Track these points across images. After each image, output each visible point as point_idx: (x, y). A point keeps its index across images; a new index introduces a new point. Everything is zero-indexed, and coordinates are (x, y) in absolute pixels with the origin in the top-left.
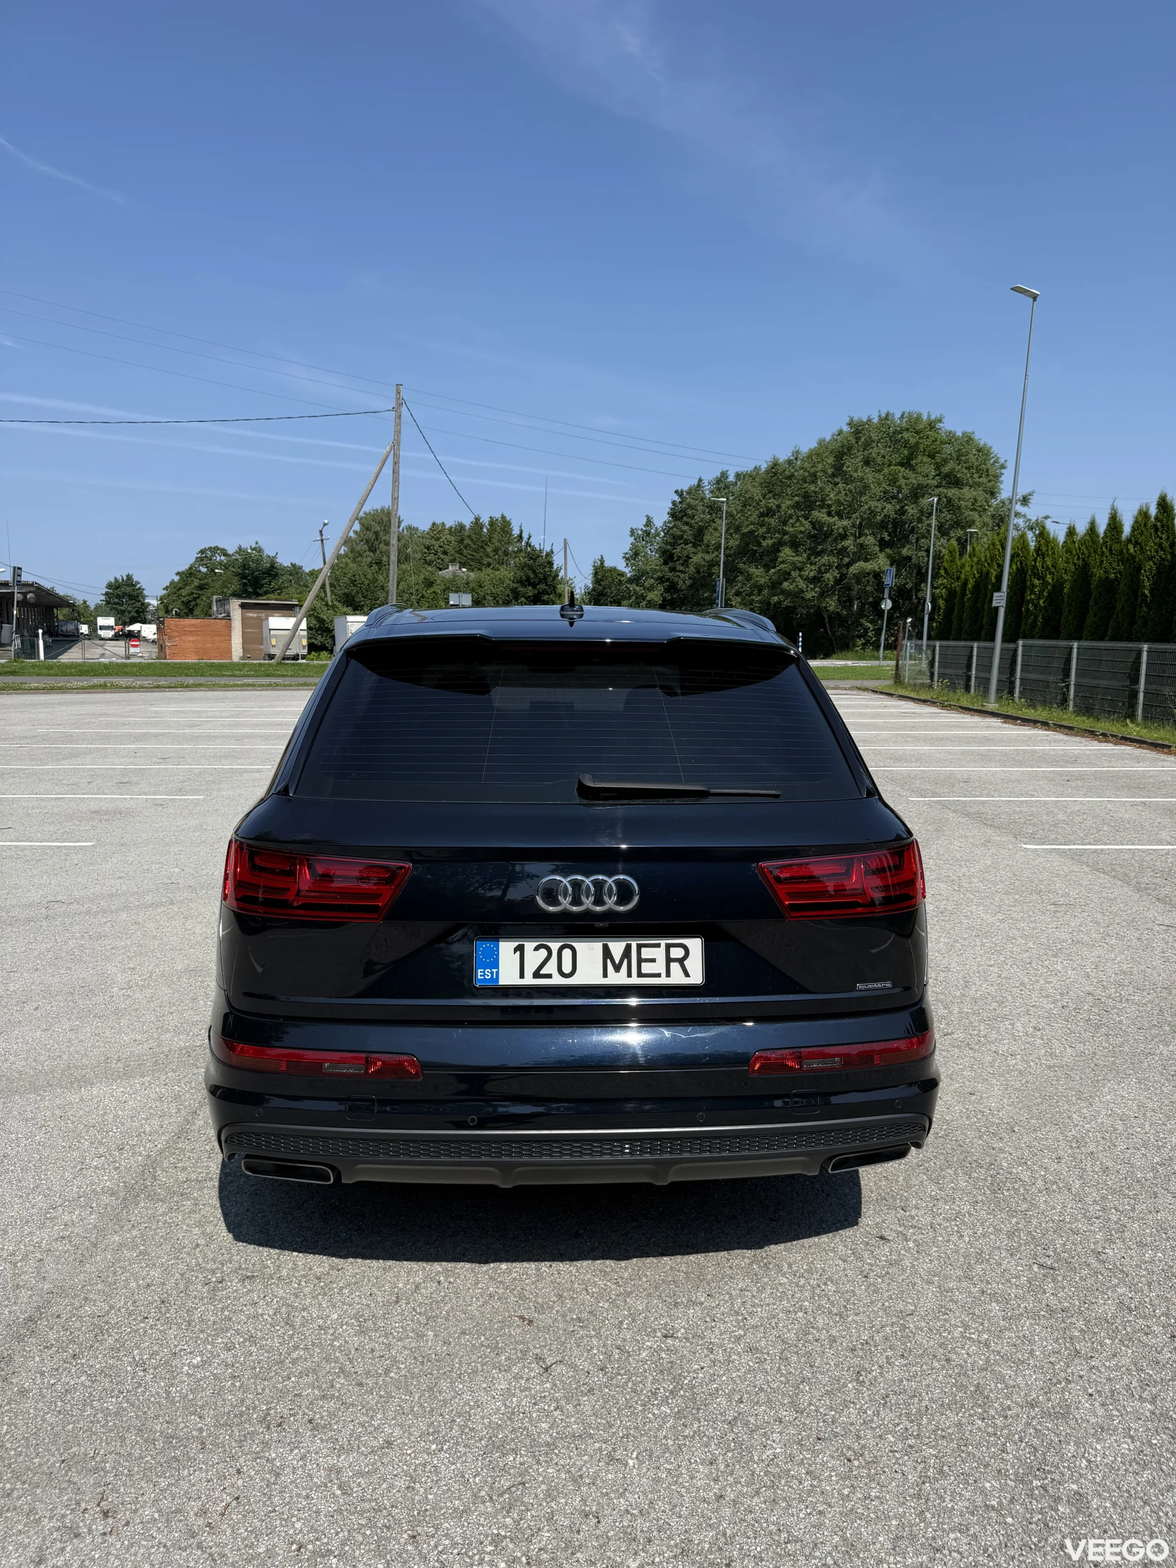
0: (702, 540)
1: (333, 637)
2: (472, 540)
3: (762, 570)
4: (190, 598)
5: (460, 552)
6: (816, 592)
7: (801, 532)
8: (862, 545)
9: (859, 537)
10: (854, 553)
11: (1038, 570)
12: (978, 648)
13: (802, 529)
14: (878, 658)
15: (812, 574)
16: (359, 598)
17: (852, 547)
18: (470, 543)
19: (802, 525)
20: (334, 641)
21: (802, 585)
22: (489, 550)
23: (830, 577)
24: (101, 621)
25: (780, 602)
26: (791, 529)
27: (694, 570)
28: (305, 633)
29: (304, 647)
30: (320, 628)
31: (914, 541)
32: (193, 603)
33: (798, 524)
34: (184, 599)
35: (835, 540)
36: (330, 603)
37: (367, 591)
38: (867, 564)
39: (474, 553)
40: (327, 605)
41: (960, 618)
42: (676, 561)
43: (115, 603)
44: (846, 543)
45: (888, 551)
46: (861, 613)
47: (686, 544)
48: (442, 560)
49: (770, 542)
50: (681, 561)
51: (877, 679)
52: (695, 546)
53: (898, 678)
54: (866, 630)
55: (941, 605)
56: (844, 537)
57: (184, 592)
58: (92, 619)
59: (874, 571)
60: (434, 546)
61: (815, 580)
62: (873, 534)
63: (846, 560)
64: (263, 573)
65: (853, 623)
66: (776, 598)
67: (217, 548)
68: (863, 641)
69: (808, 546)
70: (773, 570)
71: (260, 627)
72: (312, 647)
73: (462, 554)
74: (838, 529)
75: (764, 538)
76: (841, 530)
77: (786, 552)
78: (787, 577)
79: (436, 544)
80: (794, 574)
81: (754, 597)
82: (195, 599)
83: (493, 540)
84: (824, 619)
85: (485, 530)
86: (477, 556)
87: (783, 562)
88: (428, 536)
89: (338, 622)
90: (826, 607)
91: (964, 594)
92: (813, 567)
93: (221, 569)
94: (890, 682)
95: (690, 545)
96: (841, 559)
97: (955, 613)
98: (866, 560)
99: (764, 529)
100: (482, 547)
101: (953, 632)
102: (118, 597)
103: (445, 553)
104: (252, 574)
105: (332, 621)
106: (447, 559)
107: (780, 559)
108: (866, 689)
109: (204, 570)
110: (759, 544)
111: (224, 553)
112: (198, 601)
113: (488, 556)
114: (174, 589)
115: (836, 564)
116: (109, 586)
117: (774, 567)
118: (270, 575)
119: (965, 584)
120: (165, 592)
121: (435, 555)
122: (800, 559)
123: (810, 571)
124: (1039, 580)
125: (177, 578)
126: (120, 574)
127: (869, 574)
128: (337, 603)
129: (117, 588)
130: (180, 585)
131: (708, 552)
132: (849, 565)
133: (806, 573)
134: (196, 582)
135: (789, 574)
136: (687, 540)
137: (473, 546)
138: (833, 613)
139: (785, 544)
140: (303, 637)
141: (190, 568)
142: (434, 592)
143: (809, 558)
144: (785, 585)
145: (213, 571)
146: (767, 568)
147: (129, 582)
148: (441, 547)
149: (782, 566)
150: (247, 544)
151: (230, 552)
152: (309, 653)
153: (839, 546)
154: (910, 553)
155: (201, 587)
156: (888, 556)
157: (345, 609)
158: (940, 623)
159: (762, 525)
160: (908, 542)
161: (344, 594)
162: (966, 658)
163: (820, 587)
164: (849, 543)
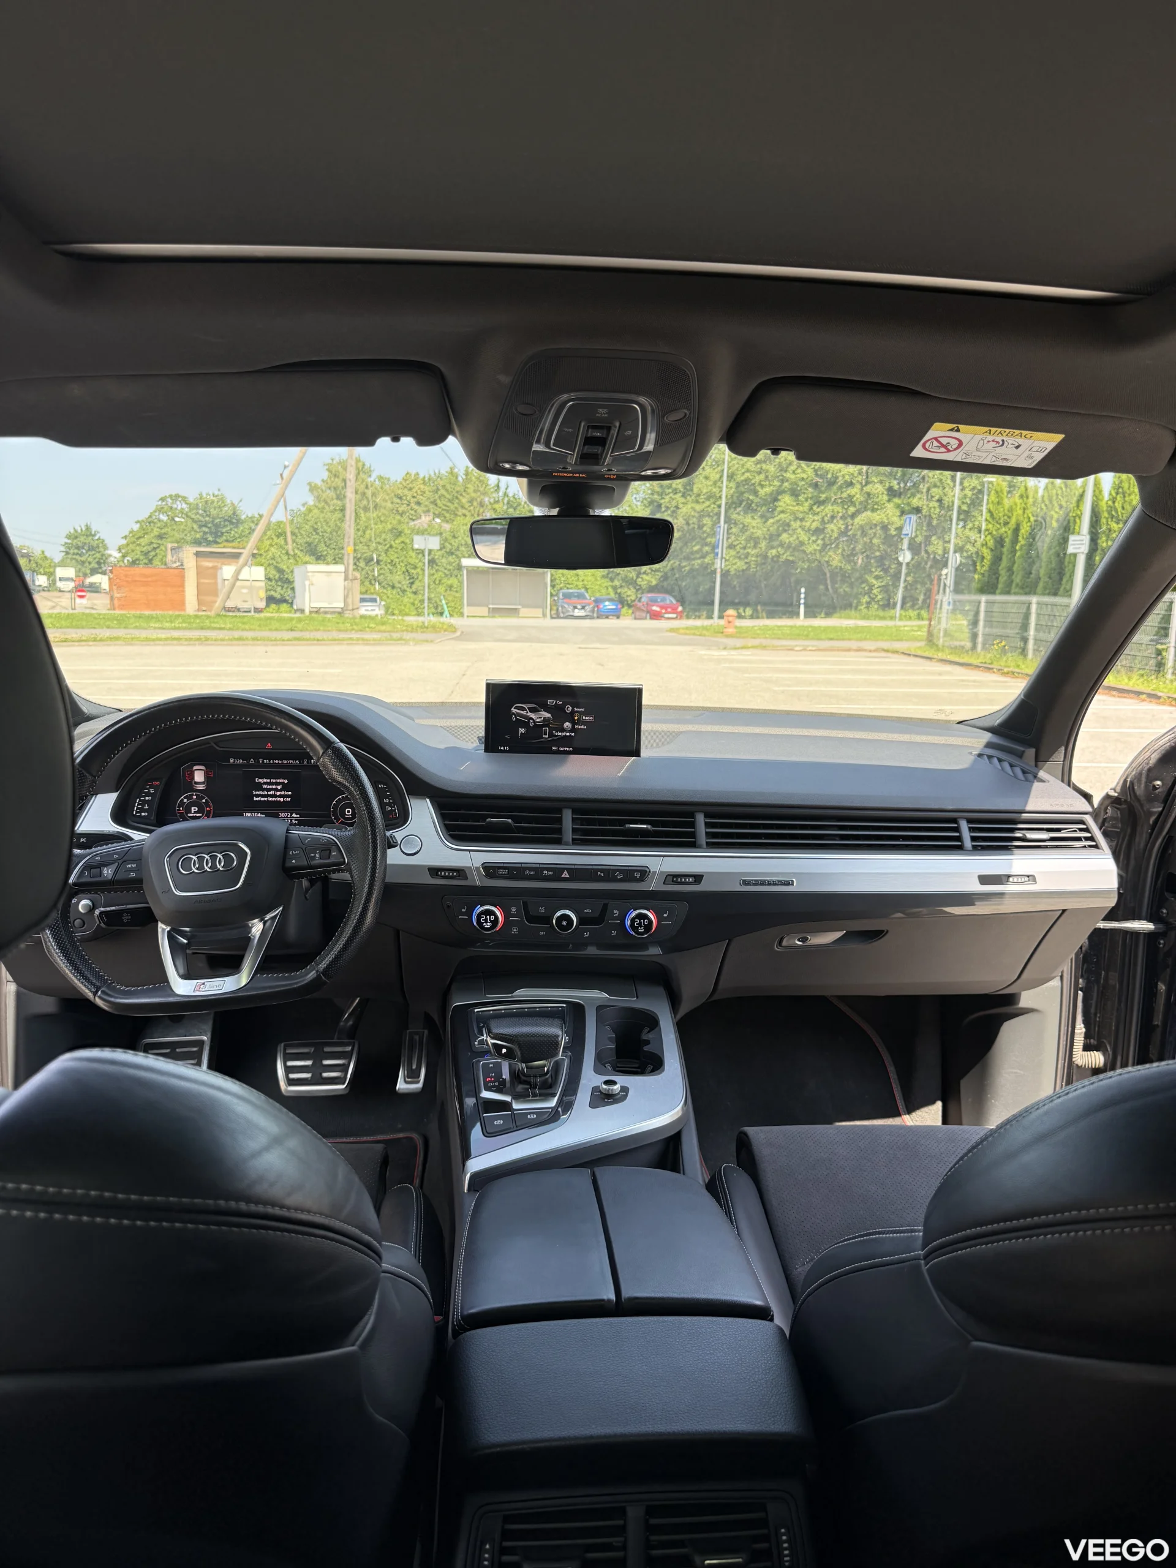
0: (692, 490)
1: (293, 589)
2: (447, 490)
3: (759, 520)
4: (150, 548)
5: (434, 503)
6: (818, 545)
7: (803, 479)
8: (869, 494)
9: (866, 485)
10: (861, 503)
11: (1117, 512)
12: (1038, 603)
13: (805, 476)
14: (892, 618)
15: (814, 525)
16: (322, 547)
17: (858, 496)
18: (445, 493)
19: (804, 471)
20: (294, 592)
21: (804, 537)
22: (464, 501)
23: (833, 528)
24: (60, 572)
25: (778, 556)
26: (793, 477)
27: (684, 522)
28: (263, 584)
29: (261, 599)
30: (280, 579)
31: (925, 490)
32: (153, 553)
33: (799, 471)
34: (144, 549)
35: (841, 487)
36: (291, 553)
37: (330, 539)
38: (875, 514)
39: (449, 504)
40: (287, 553)
41: (1010, 570)
42: (664, 512)
43: (74, 554)
44: (852, 491)
45: (896, 500)
46: (866, 569)
47: (676, 493)
48: (416, 511)
49: (768, 490)
50: (669, 512)
51: (898, 640)
52: (683, 496)
53: (930, 639)
54: (871, 587)
55: (985, 555)
56: (850, 484)
57: (143, 541)
58: (52, 570)
59: (882, 522)
60: (406, 496)
61: (818, 531)
62: (881, 482)
63: (852, 510)
64: (225, 520)
65: (857, 579)
66: (774, 552)
67: (177, 496)
68: (866, 599)
69: (810, 495)
70: (771, 521)
71: (215, 577)
72: (270, 600)
73: (436, 505)
74: (843, 476)
75: (762, 486)
76: (847, 478)
77: (786, 500)
78: (786, 528)
79: (409, 494)
80: (795, 525)
81: (749, 550)
82: (155, 549)
83: (469, 491)
84: (825, 574)
85: (460, 479)
86: (452, 507)
87: (782, 512)
88: (400, 486)
89: (298, 572)
90: (827, 562)
91: (1015, 541)
92: (816, 518)
93: (182, 517)
94: (923, 644)
95: (680, 495)
96: (846, 509)
97: (1004, 563)
98: (873, 510)
99: (762, 477)
100: (457, 498)
101: (1000, 586)
102: (78, 548)
103: (419, 503)
104: (213, 521)
105: (292, 572)
106: (420, 509)
107: (779, 509)
108: (896, 652)
109: (164, 518)
110: (756, 493)
111: (184, 499)
112: (158, 551)
113: (463, 507)
114: (134, 538)
115: (840, 514)
116: (69, 537)
117: (773, 518)
118: (231, 523)
119: (1017, 530)
120: (124, 542)
121: (408, 505)
122: (801, 509)
123: (813, 522)
124: (1118, 523)
125: (136, 527)
126: (79, 525)
127: (876, 525)
128: (299, 553)
129: (76, 537)
130: (140, 534)
131: (697, 502)
132: (853, 516)
133: (808, 524)
134: (156, 531)
135: (789, 525)
136: (676, 489)
137: (448, 496)
138: (836, 568)
139: (784, 492)
140: (260, 588)
141: (150, 516)
142: (403, 542)
143: (811, 509)
144: (784, 537)
145: (173, 519)
146: (764, 518)
147: (88, 532)
148: (414, 497)
149: (782, 516)
150: (209, 490)
151: (191, 500)
152: (268, 605)
153: (844, 495)
154: (920, 504)
155: (160, 537)
156: (898, 506)
157: (307, 558)
158: (983, 574)
159: (760, 473)
160: (918, 492)
161: (306, 543)
162: (1022, 616)
163: (823, 539)
164: (854, 491)
